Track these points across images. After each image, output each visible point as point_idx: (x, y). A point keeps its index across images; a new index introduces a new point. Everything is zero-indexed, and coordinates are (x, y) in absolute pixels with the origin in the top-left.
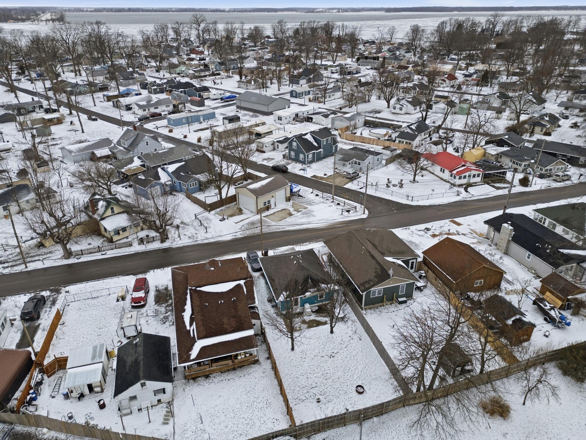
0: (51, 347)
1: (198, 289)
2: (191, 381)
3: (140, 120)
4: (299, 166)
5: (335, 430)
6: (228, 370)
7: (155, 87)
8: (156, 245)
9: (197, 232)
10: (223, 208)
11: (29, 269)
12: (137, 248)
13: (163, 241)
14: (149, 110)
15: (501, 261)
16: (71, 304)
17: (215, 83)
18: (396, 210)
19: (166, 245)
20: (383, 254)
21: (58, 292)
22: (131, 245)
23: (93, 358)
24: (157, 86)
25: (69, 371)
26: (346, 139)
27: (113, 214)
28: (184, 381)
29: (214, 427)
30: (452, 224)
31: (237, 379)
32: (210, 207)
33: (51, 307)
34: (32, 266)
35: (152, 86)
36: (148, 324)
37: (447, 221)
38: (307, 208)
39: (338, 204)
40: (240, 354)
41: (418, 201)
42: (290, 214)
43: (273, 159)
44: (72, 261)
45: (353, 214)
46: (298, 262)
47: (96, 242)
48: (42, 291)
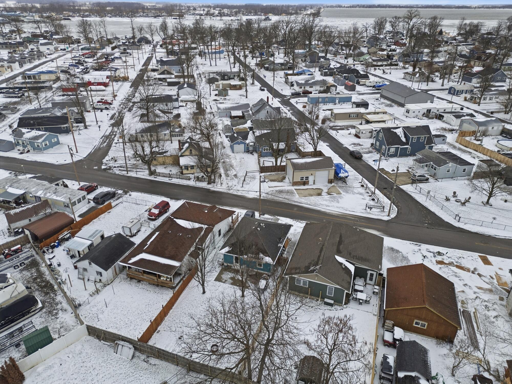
1: (175, 219)
2: (129, 279)
3: (293, 94)
4: (377, 156)
6: (154, 284)
8: (204, 185)
10: (273, 173)
11: (129, 175)
12: (191, 183)
14: (304, 88)
16: (124, 203)
17: (384, 72)
18: (428, 224)
20: (339, 253)
21: (126, 193)
22: (189, 179)
23: (90, 237)
24: (328, 70)
25: (75, 238)
26: (460, 144)
27: (191, 154)
28: (125, 276)
29: (110, 314)
30: (480, 260)
31: (152, 292)
33: (114, 201)
34: (131, 174)
35: (324, 70)
36: (144, 232)
37: (476, 255)
38: (341, 194)
39: (373, 200)
40: (163, 276)
41: (465, 224)
42: (319, 194)
44: (152, 178)
45: (377, 213)
46: (256, 229)
47: (175, 170)
48: (120, 190)
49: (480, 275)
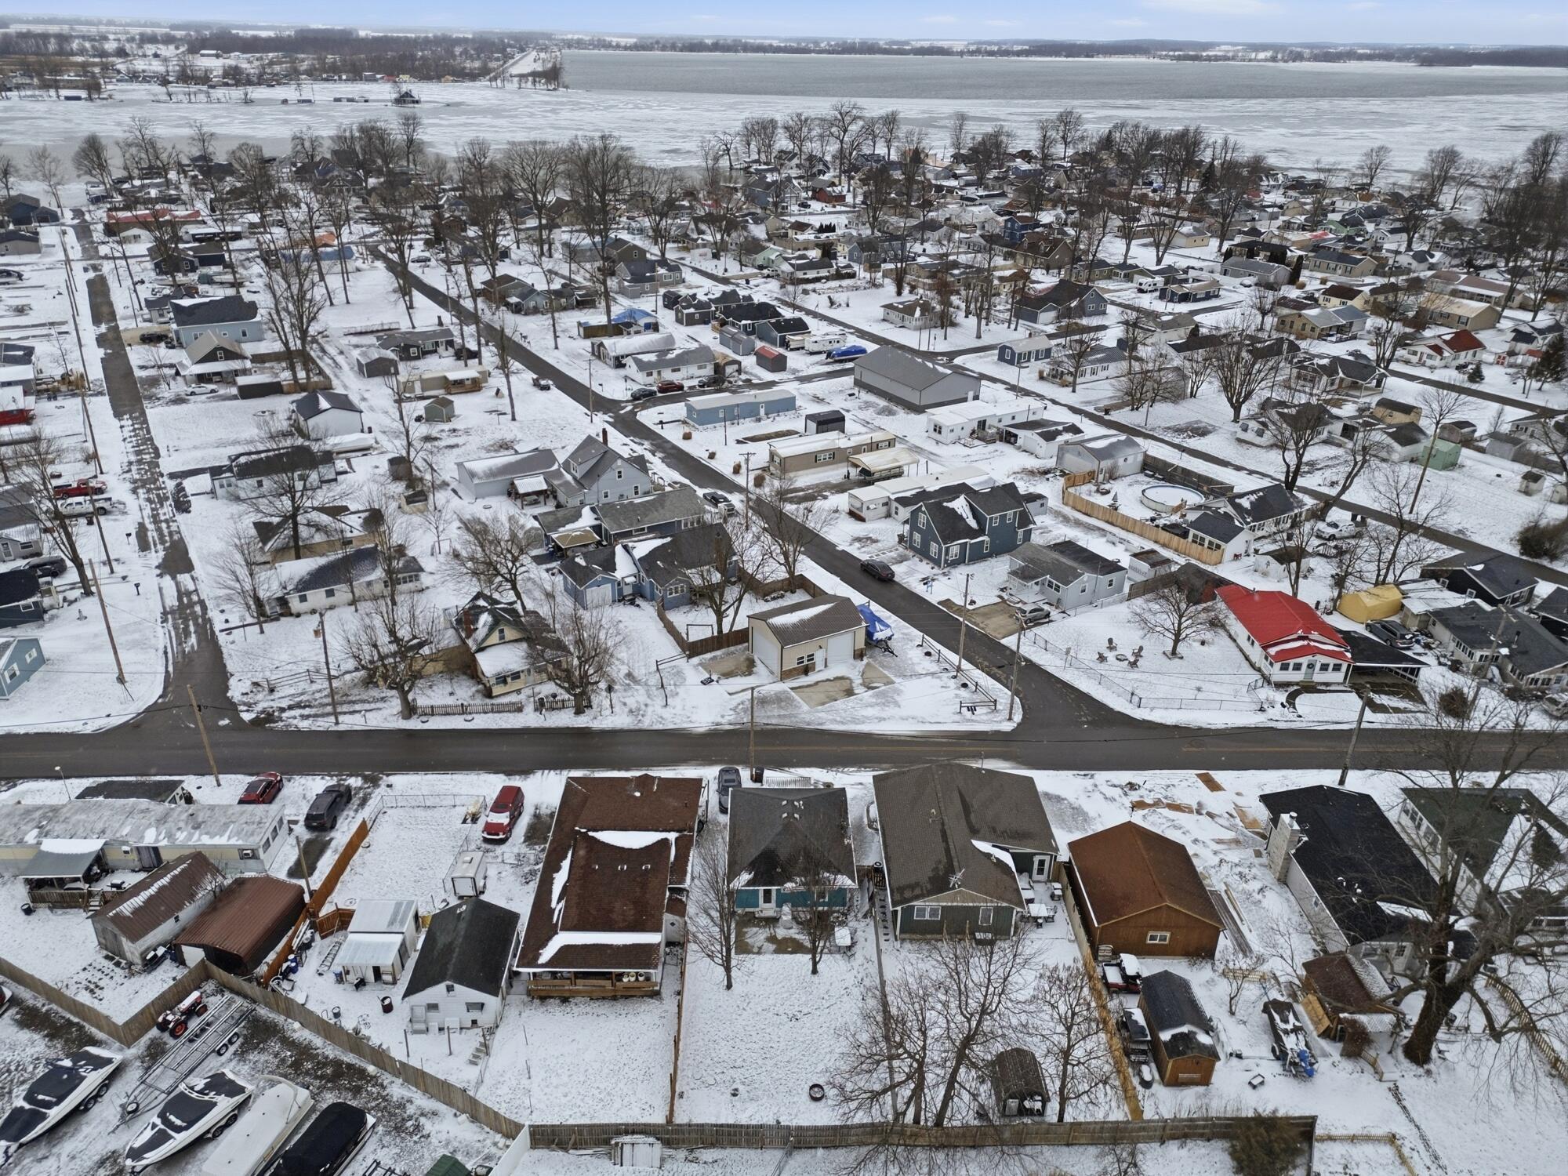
0: (339, 885)
1: (591, 834)
2: (537, 1002)
3: (635, 397)
4: (925, 568)
5: (741, 1151)
6: (604, 998)
7: (692, 310)
8: (565, 719)
9: (649, 701)
10: (718, 653)
11: (341, 728)
12: (530, 719)
13: (579, 712)
14: (659, 373)
15: (1259, 897)
16: (390, 812)
17: (832, 303)
18: (1088, 723)
19: (582, 721)
20: (975, 833)
21: (374, 782)
22: (519, 709)
23: (391, 923)
24: (696, 307)
25: (351, 937)
26: (1074, 508)
27: (503, 641)
28: (525, 998)
29: (546, 1090)
30: (1201, 784)
31: (612, 1017)
32: (692, 649)
33: (356, 811)
34: (346, 723)
35: (685, 308)
36: (499, 879)
37: (1191, 774)
38: (893, 682)
39: (965, 685)
40: (628, 974)
41: (1152, 709)
42: (850, 693)
43: (876, 541)
44: (414, 724)
45: (985, 718)
46: (791, 815)
47: (465, 692)
48: (351, 775)
49: (1210, 814)
